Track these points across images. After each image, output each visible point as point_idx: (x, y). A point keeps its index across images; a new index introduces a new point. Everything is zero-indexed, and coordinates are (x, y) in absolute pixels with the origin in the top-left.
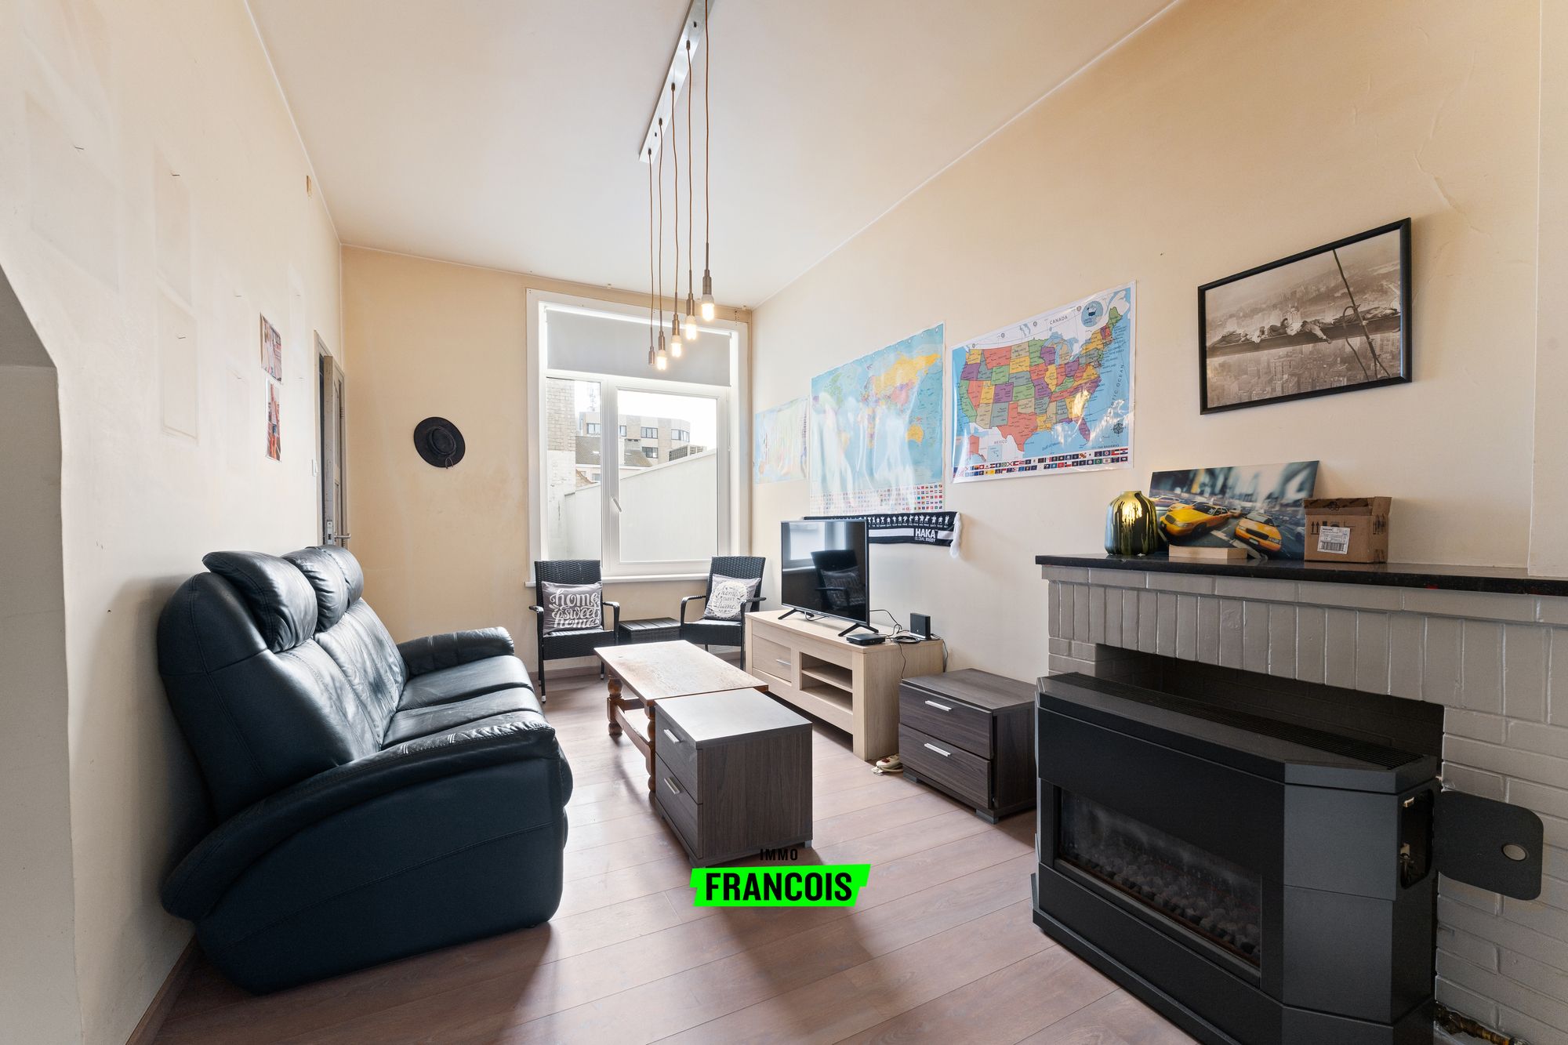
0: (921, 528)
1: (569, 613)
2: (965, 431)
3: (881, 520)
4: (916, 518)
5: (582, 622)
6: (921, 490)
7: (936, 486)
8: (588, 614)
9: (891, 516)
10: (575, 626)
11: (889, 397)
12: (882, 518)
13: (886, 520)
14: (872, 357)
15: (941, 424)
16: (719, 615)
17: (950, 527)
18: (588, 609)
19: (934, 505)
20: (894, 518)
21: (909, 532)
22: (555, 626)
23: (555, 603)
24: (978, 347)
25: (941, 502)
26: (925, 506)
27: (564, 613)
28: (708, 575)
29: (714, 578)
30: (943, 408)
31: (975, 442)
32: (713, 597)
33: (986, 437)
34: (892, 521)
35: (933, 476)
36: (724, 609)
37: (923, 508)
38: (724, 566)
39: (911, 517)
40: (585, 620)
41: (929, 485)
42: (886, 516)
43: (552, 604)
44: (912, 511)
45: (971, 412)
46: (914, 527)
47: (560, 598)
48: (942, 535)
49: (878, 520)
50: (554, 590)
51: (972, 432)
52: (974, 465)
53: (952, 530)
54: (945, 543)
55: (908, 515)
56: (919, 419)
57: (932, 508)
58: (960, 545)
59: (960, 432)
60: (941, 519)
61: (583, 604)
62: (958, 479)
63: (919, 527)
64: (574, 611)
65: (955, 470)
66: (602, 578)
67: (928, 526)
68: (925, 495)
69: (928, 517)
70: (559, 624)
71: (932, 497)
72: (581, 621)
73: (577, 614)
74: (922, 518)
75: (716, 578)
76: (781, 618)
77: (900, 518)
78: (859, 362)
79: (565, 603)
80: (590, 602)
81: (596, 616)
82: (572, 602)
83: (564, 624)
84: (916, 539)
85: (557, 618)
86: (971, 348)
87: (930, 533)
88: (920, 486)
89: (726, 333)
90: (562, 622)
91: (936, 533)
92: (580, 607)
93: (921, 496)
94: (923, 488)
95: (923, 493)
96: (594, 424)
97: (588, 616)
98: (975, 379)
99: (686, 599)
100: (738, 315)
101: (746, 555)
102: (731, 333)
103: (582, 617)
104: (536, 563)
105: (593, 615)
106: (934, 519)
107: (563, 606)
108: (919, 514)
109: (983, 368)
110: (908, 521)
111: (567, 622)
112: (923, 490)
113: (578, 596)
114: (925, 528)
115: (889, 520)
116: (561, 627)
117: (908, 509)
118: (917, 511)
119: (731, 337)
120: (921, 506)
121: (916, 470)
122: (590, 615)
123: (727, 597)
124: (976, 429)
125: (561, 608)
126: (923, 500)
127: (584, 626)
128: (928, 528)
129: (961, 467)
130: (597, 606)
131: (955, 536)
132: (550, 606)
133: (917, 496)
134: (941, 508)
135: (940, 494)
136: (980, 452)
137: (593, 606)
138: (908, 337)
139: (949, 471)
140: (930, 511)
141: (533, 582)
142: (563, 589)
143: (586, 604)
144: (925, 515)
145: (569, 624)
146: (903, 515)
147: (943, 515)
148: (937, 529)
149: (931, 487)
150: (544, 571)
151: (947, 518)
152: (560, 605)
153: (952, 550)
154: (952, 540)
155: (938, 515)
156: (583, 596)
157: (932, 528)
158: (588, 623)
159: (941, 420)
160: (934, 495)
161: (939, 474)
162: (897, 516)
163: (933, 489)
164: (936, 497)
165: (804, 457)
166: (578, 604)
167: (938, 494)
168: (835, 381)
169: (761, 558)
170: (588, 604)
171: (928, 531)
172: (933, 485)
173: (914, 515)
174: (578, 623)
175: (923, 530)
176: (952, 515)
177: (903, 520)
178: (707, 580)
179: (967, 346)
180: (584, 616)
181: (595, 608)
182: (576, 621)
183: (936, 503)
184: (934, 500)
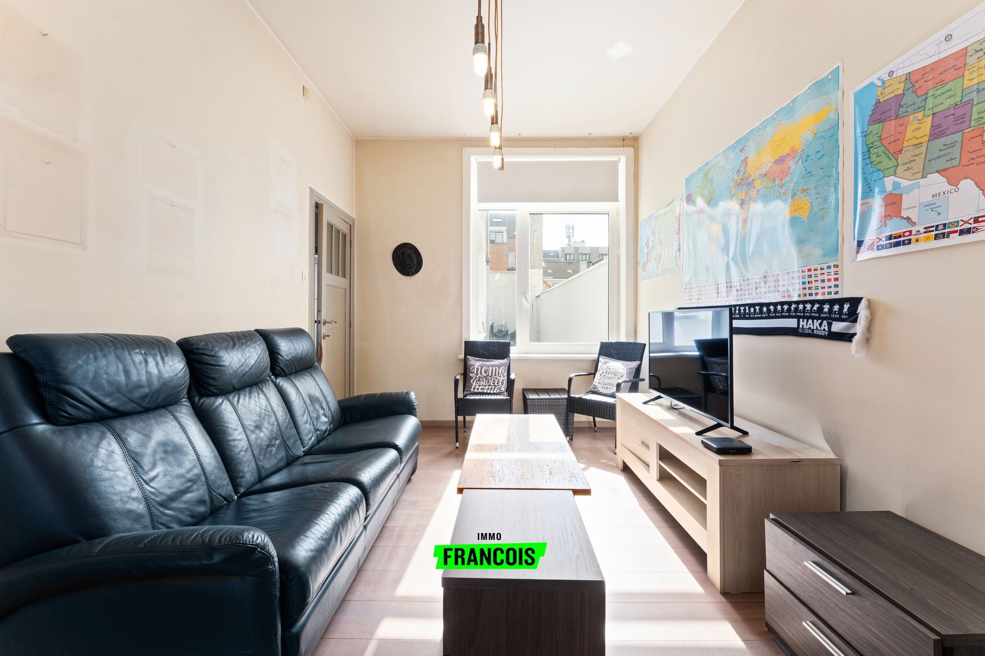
0: (808, 318)
1: (483, 381)
2: (877, 190)
3: (755, 310)
4: (801, 306)
5: (491, 389)
6: (807, 273)
7: (829, 267)
8: (496, 382)
9: (768, 305)
10: (485, 391)
11: (765, 175)
12: (757, 308)
13: (761, 310)
14: (746, 138)
15: (836, 190)
16: (601, 390)
17: (853, 316)
18: (497, 378)
19: (826, 290)
20: (772, 308)
21: (792, 323)
22: (472, 390)
23: (474, 372)
24: (900, 73)
25: (836, 286)
26: (814, 291)
27: (479, 381)
28: (597, 356)
29: (601, 359)
30: (840, 170)
31: (893, 203)
32: (597, 375)
33: (916, 191)
34: (769, 311)
35: (825, 255)
36: (606, 386)
37: (810, 295)
38: (610, 350)
39: (794, 306)
40: (493, 387)
41: (818, 267)
42: (762, 305)
43: (472, 373)
44: (795, 299)
45: (887, 163)
46: (798, 318)
47: (478, 369)
48: (837, 327)
49: (752, 309)
50: (476, 363)
51: (889, 188)
52: (893, 233)
53: (855, 321)
54: (846, 337)
55: (790, 303)
56: (804, 191)
57: (824, 294)
58: (867, 340)
59: (868, 192)
60: (836, 308)
61: (494, 375)
62: (865, 254)
63: (804, 317)
64: (486, 379)
65: (860, 243)
66: (511, 355)
67: (819, 315)
68: (813, 279)
69: (816, 306)
70: (474, 388)
71: (823, 281)
72: (490, 387)
73: (488, 382)
74: (809, 306)
75: (602, 359)
76: (645, 403)
77: (779, 308)
78: (732, 148)
79: (481, 373)
80: (499, 373)
81: (502, 384)
82: (485, 372)
83: (478, 389)
84: (801, 331)
85: (474, 384)
86: (886, 77)
87: (821, 325)
88: (806, 269)
89: (615, 159)
90: (477, 387)
91: (830, 325)
92: (491, 377)
93: (807, 280)
94: (810, 270)
95: (810, 276)
96: (570, 254)
97: (496, 384)
98: (893, 117)
99: (572, 375)
100: (625, 142)
101: (632, 340)
102: (619, 159)
103: (491, 384)
104: (466, 342)
105: (500, 384)
106: (826, 308)
107: (479, 375)
108: (804, 302)
109: (907, 100)
110: (789, 310)
111: (480, 387)
112: (810, 273)
113: (491, 368)
114: (813, 318)
115: (765, 309)
116: (476, 391)
117: (789, 296)
118: (802, 298)
119: (619, 161)
120: (807, 292)
121: (800, 251)
122: (498, 383)
123: (609, 376)
124: (896, 185)
125: (477, 376)
126: (810, 285)
127: (492, 392)
128: (817, 318)
129: (870, 236)
130: (504, 377)
131: (859, 328)
132: (471, 374)
133: (802, 280)
134: (836, 293)
135: (836, 276)
136: (904, 214)
137: (500, 376)
138: (790, 101)
139: (849, 245)
140: (820, 297)
141: (462, 356)
142: (481, 363)
143: (495, 375)
144: (813, 302)
145: (482, 389)
146: (782, 304)
147: (841, 302)
148: (830, 319)
149: (822, 269)
150: (472, 349)
151: (846, 307)
152: (477, 374)
153: (854, 346)
154: (855, 334)
155: (832, 302)
156: (494, 368)
157: (823, 319)
158: (496, 390)
159: (836, 186)
160: (826, 277)
161: (835, 251)
162: (775, 304)
163: (826, 271)
164: (829, 280)
165: (678, 253)
166: (490, 375)
167: (833, 277)
168: (706, 175)
169: (641, 344)
170: (497, 375)
171: (817, 323)
172: (825, 266)
173: (798, 303)
174: (488, 389)
175: (810, 321)
176: (855, 302)
177: (782, 309)
178: (595, 360)
179: (879, 79)
180: (493, 384)
181: (502, 378)
182: (487, 387)
183: (830, 287)
184: (826, 284)
